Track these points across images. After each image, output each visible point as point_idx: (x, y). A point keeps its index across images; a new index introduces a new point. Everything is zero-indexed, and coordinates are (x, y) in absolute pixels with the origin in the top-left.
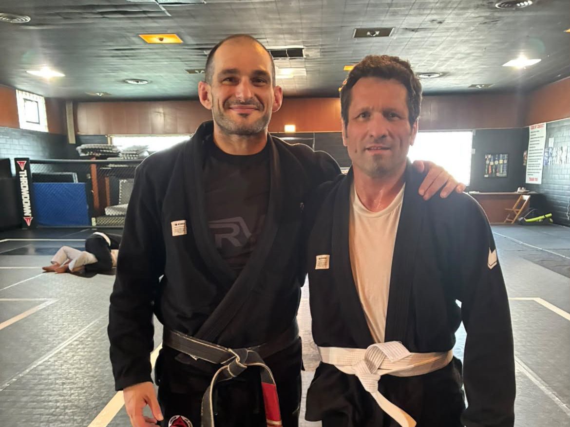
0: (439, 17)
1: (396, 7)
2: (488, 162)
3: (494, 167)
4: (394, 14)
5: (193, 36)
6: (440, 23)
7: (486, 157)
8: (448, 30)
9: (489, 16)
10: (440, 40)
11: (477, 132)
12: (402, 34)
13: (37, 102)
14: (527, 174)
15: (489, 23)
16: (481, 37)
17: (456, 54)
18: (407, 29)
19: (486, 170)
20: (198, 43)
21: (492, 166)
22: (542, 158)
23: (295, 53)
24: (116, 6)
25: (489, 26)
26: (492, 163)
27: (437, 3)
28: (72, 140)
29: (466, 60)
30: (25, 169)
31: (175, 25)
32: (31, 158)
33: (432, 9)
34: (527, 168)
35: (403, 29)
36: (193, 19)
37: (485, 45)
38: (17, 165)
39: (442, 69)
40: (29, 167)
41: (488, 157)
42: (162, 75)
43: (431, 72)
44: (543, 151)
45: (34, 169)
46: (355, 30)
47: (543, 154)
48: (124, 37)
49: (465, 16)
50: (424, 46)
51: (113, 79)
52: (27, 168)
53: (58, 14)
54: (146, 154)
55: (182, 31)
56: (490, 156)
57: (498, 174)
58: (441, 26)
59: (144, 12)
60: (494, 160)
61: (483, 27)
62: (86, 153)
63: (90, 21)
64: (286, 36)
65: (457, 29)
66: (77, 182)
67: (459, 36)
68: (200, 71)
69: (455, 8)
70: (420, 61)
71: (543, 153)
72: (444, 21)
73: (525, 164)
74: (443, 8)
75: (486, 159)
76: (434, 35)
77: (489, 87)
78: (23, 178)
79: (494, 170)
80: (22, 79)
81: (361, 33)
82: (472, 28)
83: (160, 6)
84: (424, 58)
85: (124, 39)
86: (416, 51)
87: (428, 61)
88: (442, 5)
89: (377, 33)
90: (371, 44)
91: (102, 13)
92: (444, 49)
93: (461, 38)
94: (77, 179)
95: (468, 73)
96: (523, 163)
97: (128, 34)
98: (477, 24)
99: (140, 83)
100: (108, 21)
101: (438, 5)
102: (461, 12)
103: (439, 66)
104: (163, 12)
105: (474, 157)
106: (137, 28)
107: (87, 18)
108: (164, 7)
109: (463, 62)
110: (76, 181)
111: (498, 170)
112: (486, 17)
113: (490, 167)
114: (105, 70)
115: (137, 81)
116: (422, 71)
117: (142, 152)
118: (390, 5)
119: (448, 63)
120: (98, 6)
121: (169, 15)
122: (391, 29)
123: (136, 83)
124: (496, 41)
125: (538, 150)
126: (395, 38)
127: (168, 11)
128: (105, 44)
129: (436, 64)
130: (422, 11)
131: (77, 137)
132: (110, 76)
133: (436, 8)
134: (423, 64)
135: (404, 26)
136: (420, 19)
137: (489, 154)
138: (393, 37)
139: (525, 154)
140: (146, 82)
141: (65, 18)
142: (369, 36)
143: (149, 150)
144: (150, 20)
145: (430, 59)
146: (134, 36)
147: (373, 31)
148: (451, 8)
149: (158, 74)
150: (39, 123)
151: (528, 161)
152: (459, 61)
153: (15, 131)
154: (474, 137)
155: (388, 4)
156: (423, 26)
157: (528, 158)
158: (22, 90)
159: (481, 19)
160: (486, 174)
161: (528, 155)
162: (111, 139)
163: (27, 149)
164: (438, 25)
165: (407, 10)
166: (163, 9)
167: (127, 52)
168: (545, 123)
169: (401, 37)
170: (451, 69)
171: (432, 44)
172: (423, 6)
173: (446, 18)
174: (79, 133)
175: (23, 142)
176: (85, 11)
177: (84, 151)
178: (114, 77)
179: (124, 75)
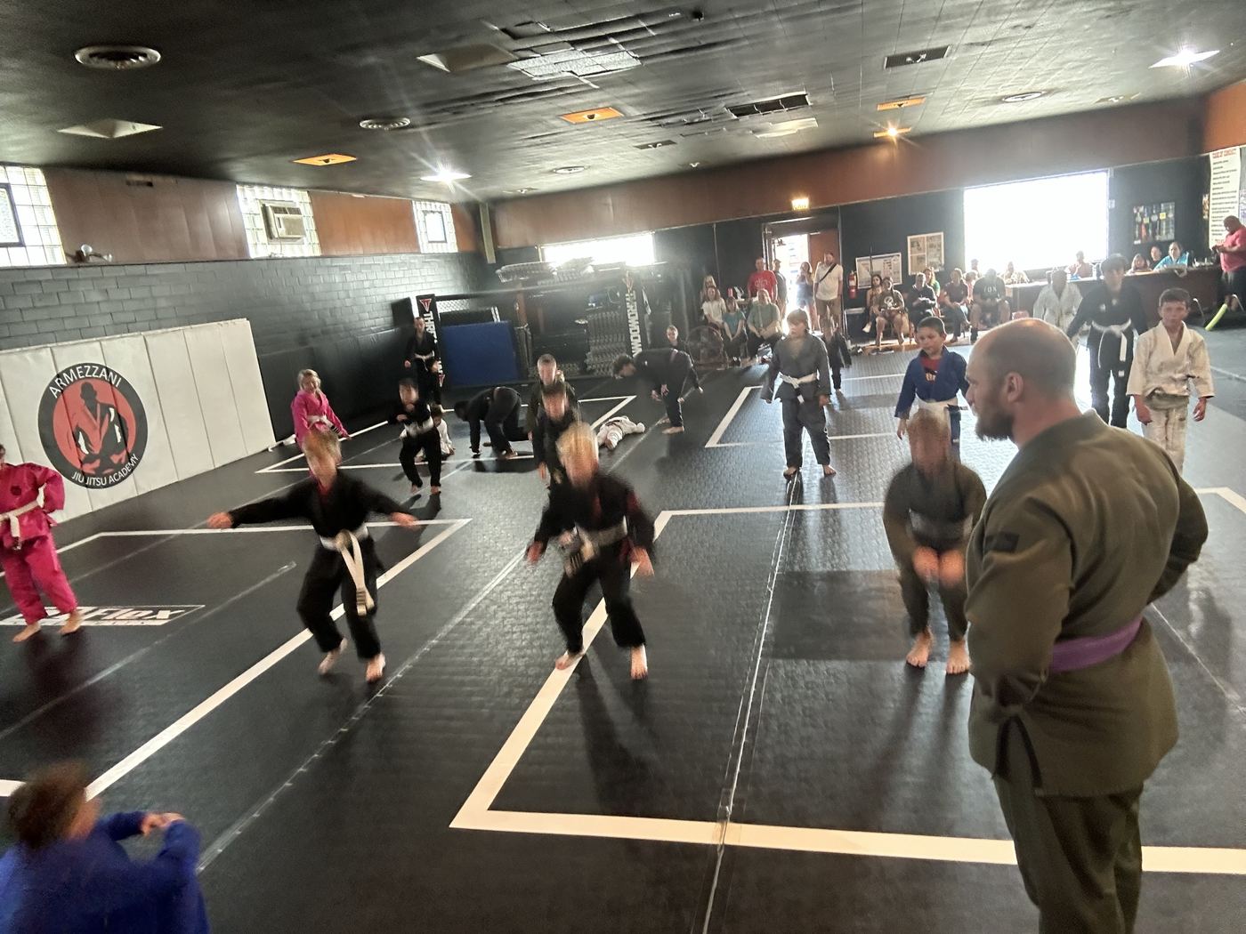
0: (1026, 20)
1: (947, 19)
2: (1139, 219)
3: (1150, 225)
4: (946, 28)
5: (635, 105)
6: (1029, 27)
7: (1135, 211)
8: (1044, 35)
9: (1115, 7)
10: (1033, 50)
11: (1116, 172)
12: (966, 51)
13: (441, 213)
14: (1211, 233)
15: (1115, 16)
16: (1104, 36)
17: (1064, 63)
18: (972, 44)
19: (1137, 232)
20: (645, 112)
21: (1147, 226)
22: (1236, 205)
23: (796, 102)
24: (518, 89)
25: (1115, 19)
26: (1146, 221)
27: (1018, 3)
28: (491, 258)
29: (1083, 69)
30: (430, 310)
31: (607, 96)
32: (438, 294)
33: (1010, 12)
34: (1211, 223)
35: (968, 44)
36: (632, 86)
37: (1115, 45)
38: (419, 304)
39: (1045, 85)
40: (435, 306)
41: (1138, 211)
42: (602, 156)
43: (1026, 91)
44: (1237, 194)
45: (443, 307)
46: (886, 59)
47: (1237, 199)
48: (540, 121)
49: (1071, 12)
50: (1007, 61)
51: (536, 172)
52: (433, 308)
53: (444, 110)
54: (590, 270)
55: (619, 102)
56: (1142, 209)
57: (1158, 238)
58: (1031, 31)
59: (560, 89)
60: (1150, 215)
61: (1104, 22)
62: (508, 278)
63: (491, 111)
64: (777, 83)
65: (1060, 31)
66: (499, 321)
67: (1066, 40)
68: (655, 145)
69: (1052, 5)
70: (1004, 80)
71: (1237, 197)
72: (1034, 24)
73: (1205, 217)
74: (1029, 9)
75: (1136, 215)
76: (1021, 44)
77: (1132, 98)
78: (430, 322)
79: (1150, 231)
80: (417, 187)
81: (895, 61)
82: (1087, 27)
83: (581, 78)
84: (1010, 77)
85: (540, 125)
86: (992, 70)
87: (1017, 78)
88: (1026, 5)
89: (923, 56)
90: (915, 72)
91: (501, 100)
92: (1042, 60)
93: (1069, 43)
94: (498, 317)
95: (1092, 85)
96: (1203, 214)
97: (544, 118)
98: (1095, 20)
99: (573, 171)
100: (512, 107)
101: (1019, 6)
102: (1062, 8)
103: (1037, 83)
104: (587, 85)
105: (1113, 214)
106: (554, 109)
107: (483, 108)
108: (587, 79)
109: (1080, 72)
110: (497, 319)
111: (1157, 231)
112: (1109, 9)
113: (1143, 227)
114: (523, 162)
115: (569, 168)
116: (1009, 93)
117: (584, 268)
118: (938, 19)
119: (1053, 77)
120: (494, 93)
121: (597, 87)
122: (945, 48)
123: (567, 171)
124: (1132, 37)
125: (1228, 192)
126: (955, 58)
127: (593, 83)
128: (514, 134)
129: (1033, 80)
130: (993, 18)
131: (498, 253)
132: (529, 169)
133: (1018, 10)
134: (1009, 84)
135: (966, 42)
136: (992, 29)
137: (1141, 206)
138: (951, 58)
139: (1205, 199)
140: (582, 169)
141: (455, 113)
142: (910, 63)
143: (592, 263)
144: (569, 97)
145: (1022, 76)
146: (553, 119)
147: (916, 56)
148: (1043, 6)
149: (597, 157)
150: (446, 241)
151: (1211, 211)
152: (1072, 72)
153: (414, 258)
154: (1111, 181)
155: (934, 18)
156: (1000, 36)
157: (1211, 206)
158: (420, 200)
159: (1102, 13)
160: (1138, 239)
161: (1212, 202)
162: (542, 250)
163: (432, 280)
164: (1025, 31)
165: (968, 20)
166: (586, 82)
167: (550, 139)
168: (1238, 148)
169: (964, 55)
170: (1061, 83)
171: (1019, 56)
172: (994, 12)
173: (1037, 20)
174: (499, 247)
175: (426, 270)
176: (479, 101)
177: (505, 275)
178: (537, 168)
179: (548, 166)
